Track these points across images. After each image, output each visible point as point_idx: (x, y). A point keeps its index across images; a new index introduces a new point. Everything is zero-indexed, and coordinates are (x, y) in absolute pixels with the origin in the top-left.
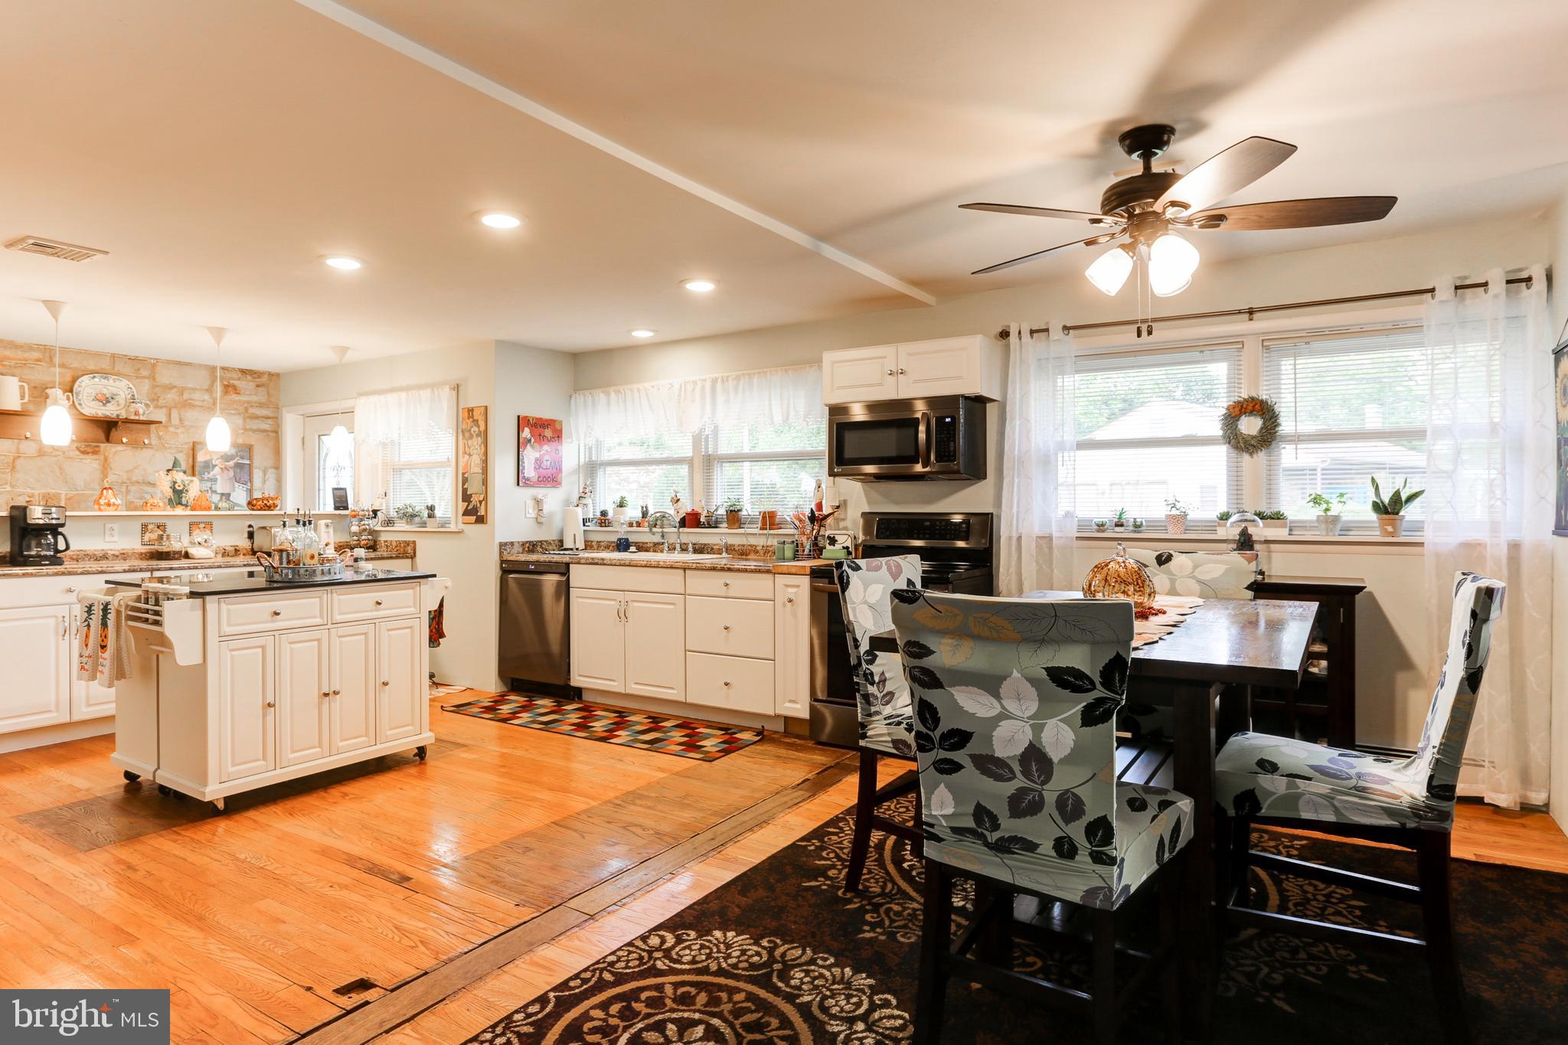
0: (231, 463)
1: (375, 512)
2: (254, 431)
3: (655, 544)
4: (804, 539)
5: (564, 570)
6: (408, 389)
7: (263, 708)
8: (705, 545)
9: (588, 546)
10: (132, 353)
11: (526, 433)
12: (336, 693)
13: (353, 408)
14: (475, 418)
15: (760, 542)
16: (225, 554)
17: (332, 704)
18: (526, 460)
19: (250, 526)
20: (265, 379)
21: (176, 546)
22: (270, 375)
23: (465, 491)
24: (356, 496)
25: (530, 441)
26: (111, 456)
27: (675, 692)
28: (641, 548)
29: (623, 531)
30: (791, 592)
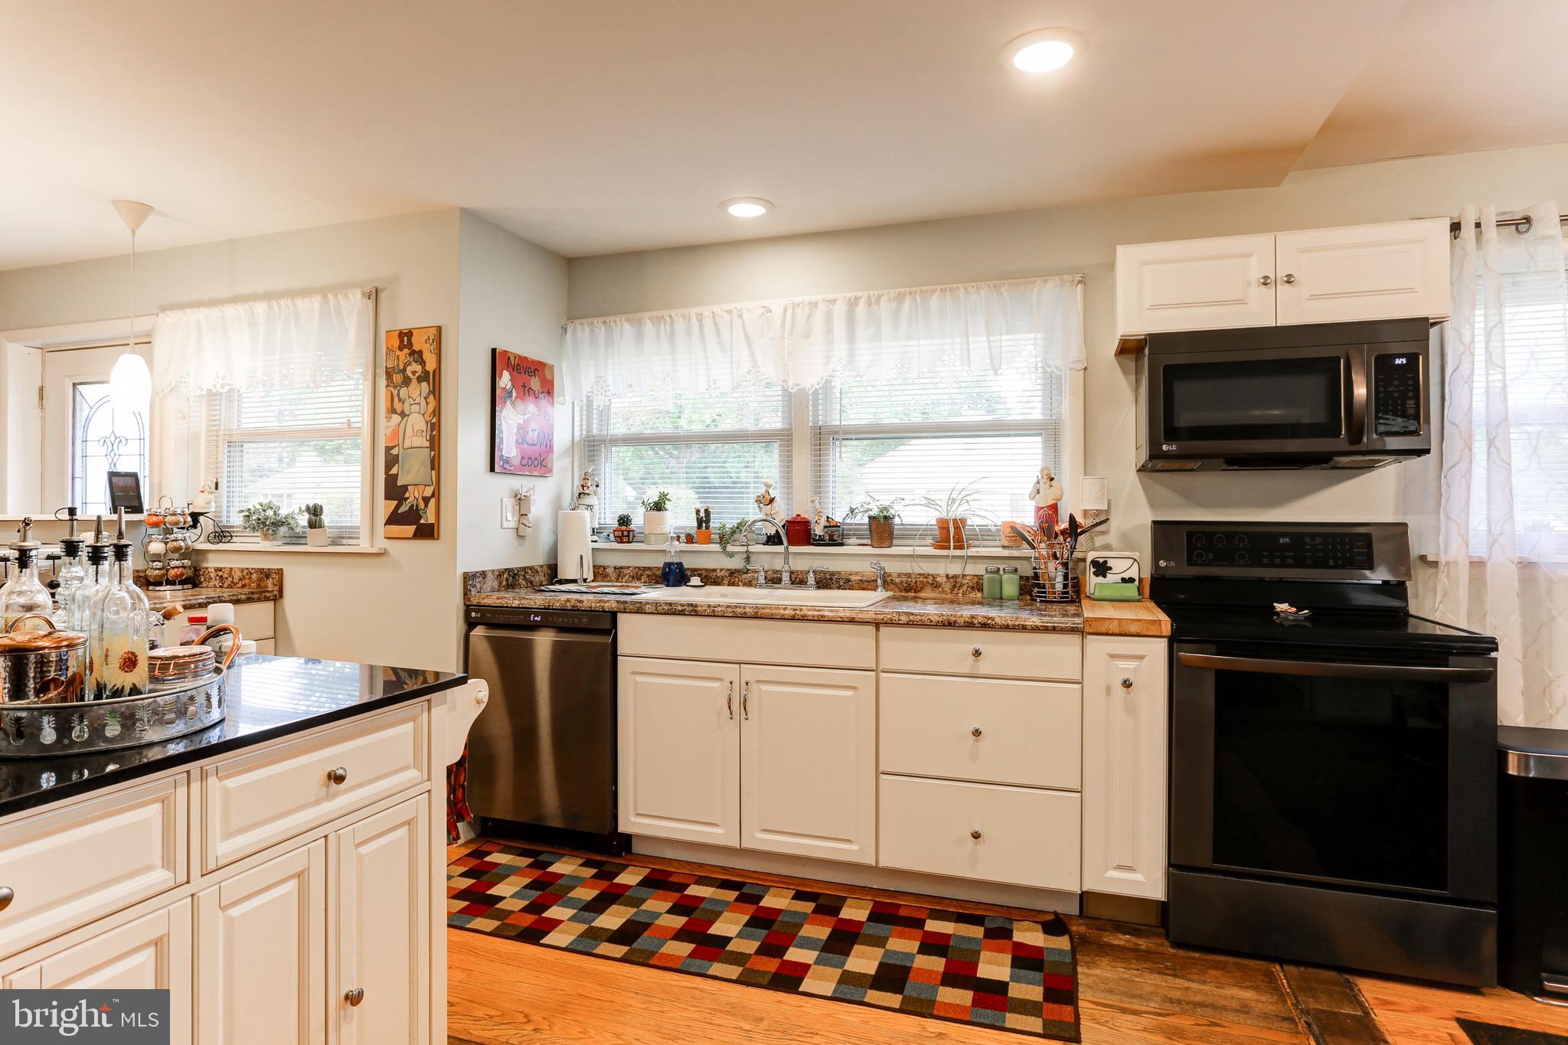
1: (195, 517)
3: (732, 573)
4: (1050, 566)
5: (608, 624)
6: (269, 296)
8: (832, 574)
9: (600, 573)
11: (505, 380)
13: (151, 335)
14: (416, 347)
15: (941, 569)
18: (504, 428)
23: (391, 482)
24: (157, 488)
25: (508, 394)
27: (854, 847)
28: (710, 578)
29: (673, 550)
30: (1126, 668)
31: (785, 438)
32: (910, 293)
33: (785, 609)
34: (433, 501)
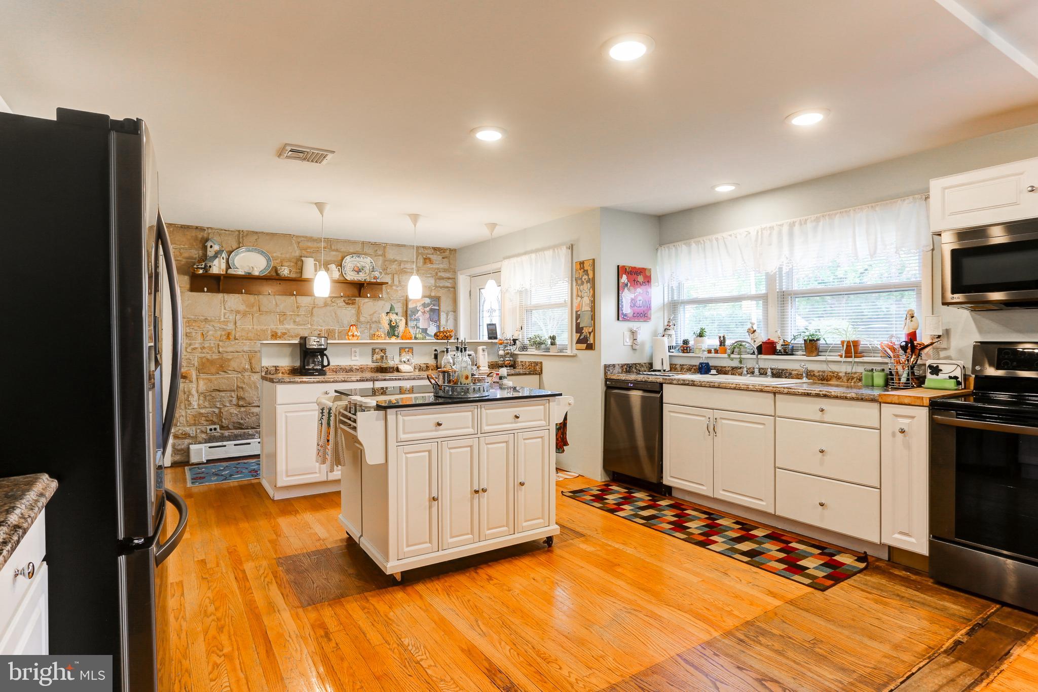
0: (428, 309)
1: (515, 341)
2: (441, 287)
3: (733, 368)
4: (900, 368)
5: (658, 389)
6: (536, 251)
7: (430, 501)
8: (783, 370)
9: (673, 368)
10: (373, 241)
11: (624, 279)
12: (484, 490)
13: (500, 269)
14: (586, 269)
15: (843, 369)
16: (421, 369)
17: (481, 499)
18: (624, 300)
19: (436, 350)
20: (447, 253)
21: (391, 363)
22: (451, 250)
23: (578, 325)
24: (502, 329)
25: (627, 285)
26: (361, 305)
27: (764, 503)
28: (721, 371)
29: (704, 357)
30: (903, 423)
31: (764, 298)
32: (823, 216)
33: (732, 384)
34: (592, 333)
